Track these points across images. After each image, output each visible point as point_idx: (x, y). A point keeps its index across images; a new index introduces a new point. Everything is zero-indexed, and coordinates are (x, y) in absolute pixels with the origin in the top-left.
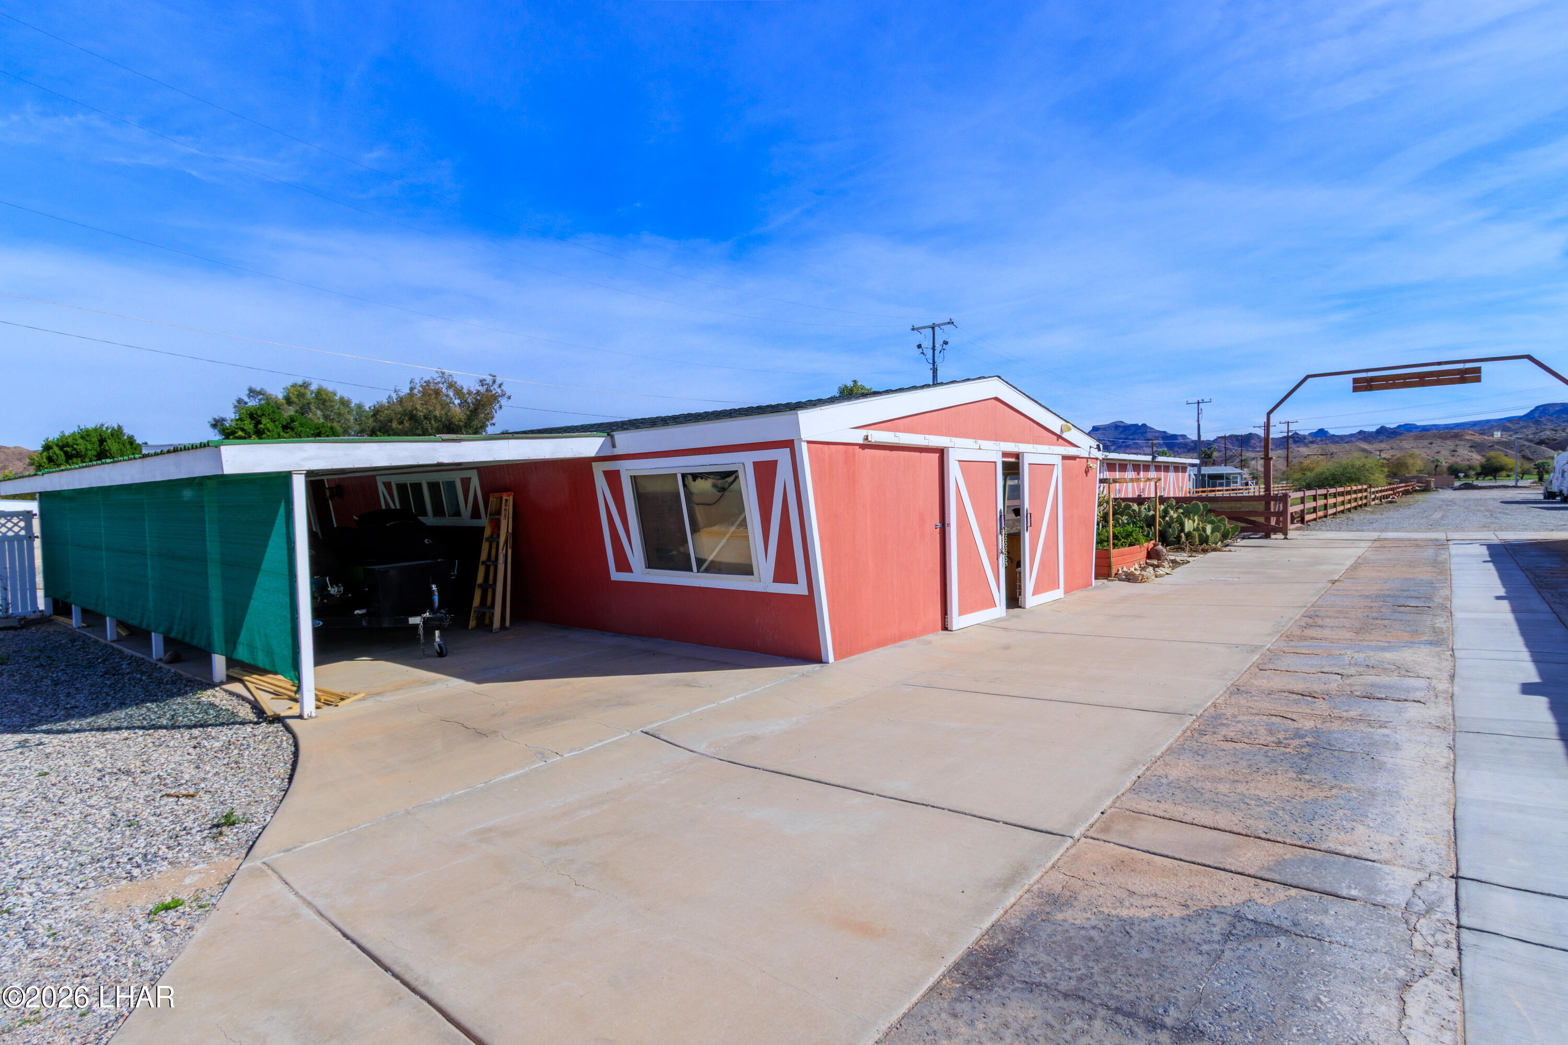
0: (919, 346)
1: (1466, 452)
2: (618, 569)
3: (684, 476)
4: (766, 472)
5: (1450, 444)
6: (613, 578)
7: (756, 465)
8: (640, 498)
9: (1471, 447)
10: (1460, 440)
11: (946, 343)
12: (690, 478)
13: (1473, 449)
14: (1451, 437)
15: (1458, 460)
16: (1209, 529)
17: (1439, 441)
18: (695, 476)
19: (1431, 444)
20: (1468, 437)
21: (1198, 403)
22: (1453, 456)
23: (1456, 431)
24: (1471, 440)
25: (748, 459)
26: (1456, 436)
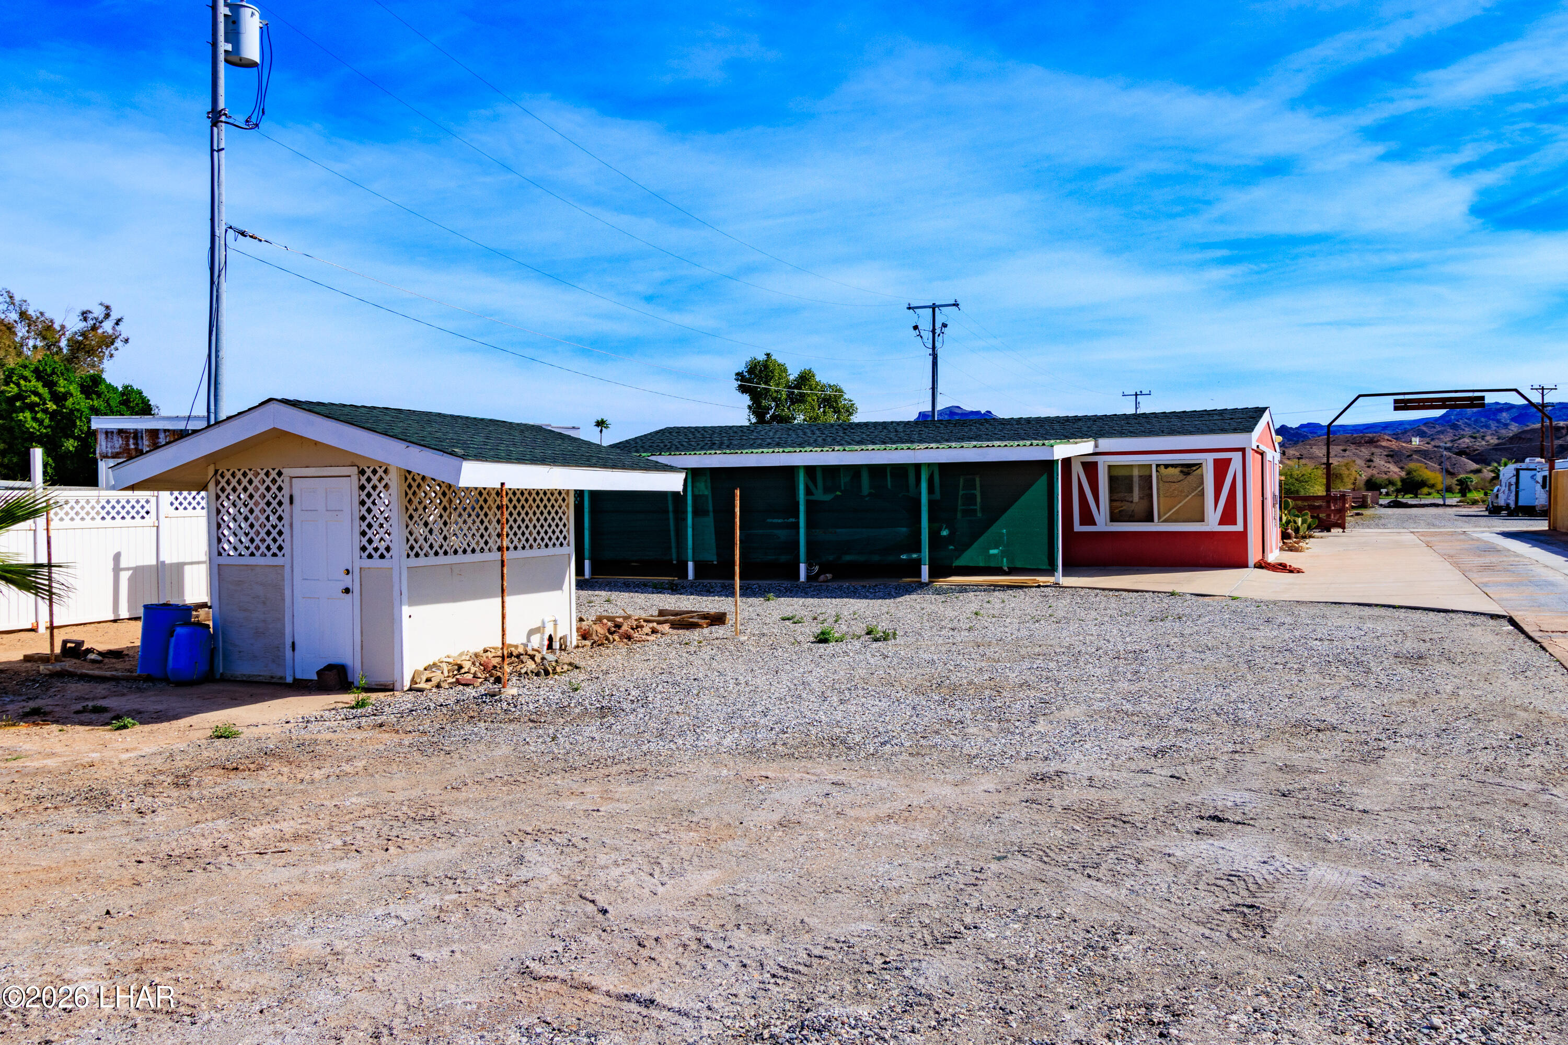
0: (916, 328)
1: (1383, 463)
2: (1082, 523)
3: (1158, 466)
4: (1221, 467)
5: (1365, 452)
6: (1075, 530)
7: (1215, 460)
8: (1112, 479)
9: (1387, 456)
10: (1376, 447)
11: (945, 325)
12: (1162, 467)
13: (1390, 459)
14: (1366, 442)
15: (1375, 472)
16: (1299, 521)
17: (1353, 447)
18: (1166, 466)
19: (1345, 450)
20: (1384, 444)
21: (1136, 395)
22: (1369, 467)
23: (1370, 435)
24: (1388, 448)
25: (1211, 457)
26: (1372, 442)
